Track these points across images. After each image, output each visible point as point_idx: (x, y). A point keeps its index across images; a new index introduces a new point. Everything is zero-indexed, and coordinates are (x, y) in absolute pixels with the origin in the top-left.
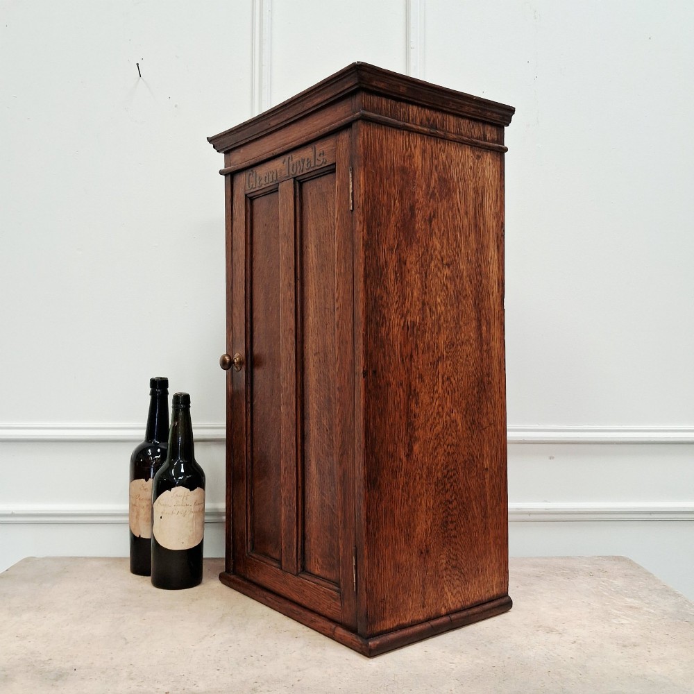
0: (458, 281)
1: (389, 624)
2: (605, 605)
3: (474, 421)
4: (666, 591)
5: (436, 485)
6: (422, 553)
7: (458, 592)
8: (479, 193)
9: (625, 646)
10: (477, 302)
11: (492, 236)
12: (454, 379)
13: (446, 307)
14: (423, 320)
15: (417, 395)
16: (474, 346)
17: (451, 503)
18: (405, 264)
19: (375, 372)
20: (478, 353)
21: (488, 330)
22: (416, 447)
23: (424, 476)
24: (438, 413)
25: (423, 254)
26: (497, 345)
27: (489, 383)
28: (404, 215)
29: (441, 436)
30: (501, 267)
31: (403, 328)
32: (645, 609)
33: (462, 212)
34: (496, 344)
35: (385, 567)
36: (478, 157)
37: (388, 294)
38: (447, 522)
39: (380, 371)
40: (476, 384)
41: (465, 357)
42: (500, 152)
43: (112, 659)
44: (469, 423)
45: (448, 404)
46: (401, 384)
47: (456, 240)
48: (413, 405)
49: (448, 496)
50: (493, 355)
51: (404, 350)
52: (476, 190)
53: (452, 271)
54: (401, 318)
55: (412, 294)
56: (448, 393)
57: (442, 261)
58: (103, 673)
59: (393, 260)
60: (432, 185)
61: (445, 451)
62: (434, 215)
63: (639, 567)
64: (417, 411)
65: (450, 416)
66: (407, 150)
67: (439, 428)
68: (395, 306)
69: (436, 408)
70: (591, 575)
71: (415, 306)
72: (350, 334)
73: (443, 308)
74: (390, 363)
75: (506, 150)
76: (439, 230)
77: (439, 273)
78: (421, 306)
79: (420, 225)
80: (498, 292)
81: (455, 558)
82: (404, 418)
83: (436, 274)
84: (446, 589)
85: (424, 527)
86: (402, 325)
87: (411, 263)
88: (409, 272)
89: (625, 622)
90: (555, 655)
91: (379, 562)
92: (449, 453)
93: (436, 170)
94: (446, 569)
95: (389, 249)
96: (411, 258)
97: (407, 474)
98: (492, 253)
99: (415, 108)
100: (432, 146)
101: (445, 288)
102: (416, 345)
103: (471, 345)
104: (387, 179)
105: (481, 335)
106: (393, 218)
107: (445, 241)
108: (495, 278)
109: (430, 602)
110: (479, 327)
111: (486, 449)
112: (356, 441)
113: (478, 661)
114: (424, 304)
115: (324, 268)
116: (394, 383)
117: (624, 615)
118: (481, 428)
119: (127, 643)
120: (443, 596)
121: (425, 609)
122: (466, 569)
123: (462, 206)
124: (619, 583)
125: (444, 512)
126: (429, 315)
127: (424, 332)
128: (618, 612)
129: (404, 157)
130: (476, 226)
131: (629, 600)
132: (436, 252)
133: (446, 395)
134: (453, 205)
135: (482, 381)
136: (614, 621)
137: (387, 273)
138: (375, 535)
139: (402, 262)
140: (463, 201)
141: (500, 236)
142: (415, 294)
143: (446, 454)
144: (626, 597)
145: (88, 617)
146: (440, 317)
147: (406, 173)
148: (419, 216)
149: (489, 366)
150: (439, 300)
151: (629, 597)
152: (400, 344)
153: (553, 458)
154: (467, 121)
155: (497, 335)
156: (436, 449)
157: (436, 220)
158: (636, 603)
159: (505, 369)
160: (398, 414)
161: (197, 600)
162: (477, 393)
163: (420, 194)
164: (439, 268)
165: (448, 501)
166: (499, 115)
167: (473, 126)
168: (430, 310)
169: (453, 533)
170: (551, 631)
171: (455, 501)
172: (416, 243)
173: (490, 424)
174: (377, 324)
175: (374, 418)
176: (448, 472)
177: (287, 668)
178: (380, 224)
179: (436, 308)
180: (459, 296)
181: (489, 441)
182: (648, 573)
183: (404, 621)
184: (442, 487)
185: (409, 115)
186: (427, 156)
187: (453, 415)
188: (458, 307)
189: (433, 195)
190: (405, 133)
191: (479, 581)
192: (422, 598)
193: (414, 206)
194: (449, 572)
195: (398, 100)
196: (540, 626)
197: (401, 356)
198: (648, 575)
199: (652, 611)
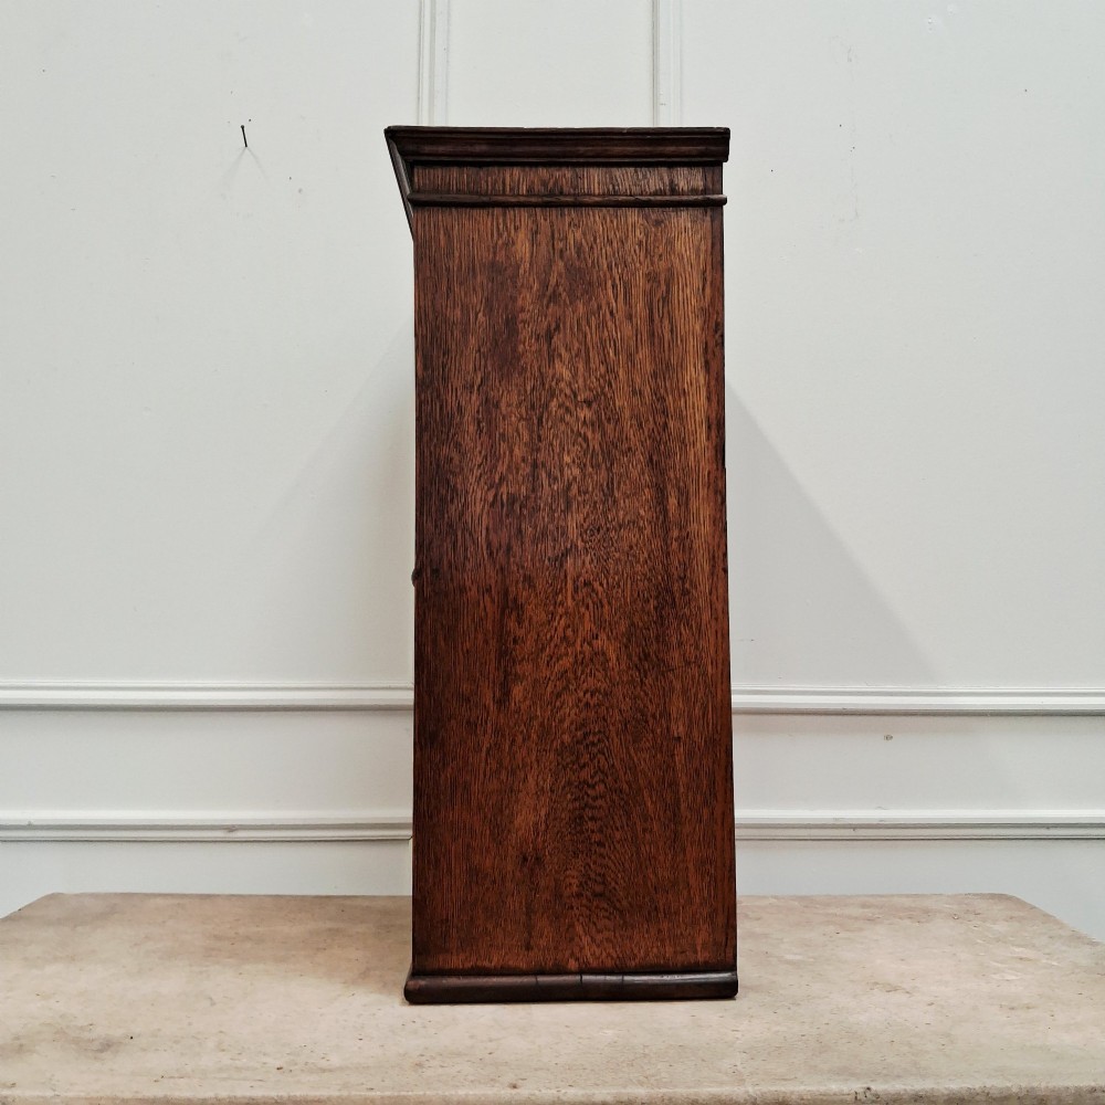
0: (610, 428)
1: (456, 961)
3: (647, 656)
5: (559, 753)
6: (525, 859)
7: (608, 940)
8: (662, 287)
10: (655, 458)
11: (694, 346)
12: (601, 584)
13: (583, 467)
14: (533, 490)
15: (519, 607)
16: (647, 532)
17: (593, 787)
18: (497, 406)
19: (435, 572)
20: (657, 543)
21: (684, 501)
22: (517, 691)
23: (534, 736)
24: (565, 638)
25: (533, 389)
26: (706, 529)
27: (685, 592)
28: (495, 333)
29: (570, 675)
30: (714, 398)
31: (492, 505)
33: (620, 316)
34: (702, 528)
35: (449, 871)
36: (658, 223)
37: (463, 454)
38: (581, 817)
39: (446, 568)
40: (654, 593)
41: (626, 548)
42: (712, 205)
44: (635, 659)
45: (588, 625)
46: (489, 590)
47: (604, 361)
48: (512, 624)
49: (584, 774)
50: (695, 546)
51: (494, 539)
52: (652, 277)
53: (597, 412)
54: (488, 489)
55: (511, 452)
56: (587, 608)
57: (575, 396)
59: (473, 402)
60: (553, 281)
61: (580, 700)
62: (558, 327)
64: (521, 633)
65: (590, 644)
66: (500, 235)
67: (566, 662)
68: (477, 472)
69: (560, 630)
71: (518, 470)
73: (576, 471)
74: (466, 557)
75: (724, 201)
76: (568, 349)
77: (567, 418)
78: (528, 470)
79: (528, 345)
80: (708, 438)
81: (599, 879)
82: (493, 643)
83: (562, 420)
84: (579, 929)
85: (532, 818)
86: (491, 499)
87: (508, 405)
88: (504, 419)
91: (437, 860)
92: (587, 704)
93: (561, 257)
94: (579, 895)
95: (464, 387)
96: (510, 399)
97: (498, 731)
98: (694, 374)
99: (516, 171)
100: (551, 222)
101: (580, 439)
102: (520, 531)
103: (641, 530)
104: (461, 284)
105: (666, 511)
106: (473, 341)
107: (581, 366)
108: (700, 416)
109: (543, 943)
110: (661, 499)
111: (677, 705)
114: (535, 465)
116: (474, 588)
118: (663, 669)
120: (572, 939)
121: (531, 954)
122: (625, 903)
123: (620, 306)
125: (575, 800)
126: (546, 483)
127: (537, 509)
129: (495, 247)
130: (652, 335)
132: (562, 385)
133: (583, 610)
134: (600, 307)
135: (669, 591)
137: (461, 423)
138: (431, 817)
139: (490, 405)
140: (621, 297)
141: (711, 344)
142: (516, 451)
143: (581, 705)
146: (570, 485)
147: (501, 272)
148: (525, 333)
149: (686, 566)
150: (567, 459)
152: (487, 529)
154: (632, 169)
155: (706, 512)
156: (559, 695)
157: (561, 335)
159: (725, 571)
160: (480, 636)
162: (655, 608)
163: (527, 299)
164: (567, 410)
165: (585, 782)
166: (710, 147)
167: (645, 177)
168: (549, 475)
169: (596, 837)
171: (602, 786)
172: (520, 374)
173: (688, 663)
174: (442, 500)
175: (435, 641)
176: (585, 736)
178: (446, 352)
179: (562, 471)
180: (611, 452)
181: (685, 691)
183: (486, 964)
184: (574, 758)
185: (504, 183)
186: (543, 239)
187: (598, 643)
188: (609, 470)
189: (554, 297)
190: (497, 211)
191: (659, 931)
192: (526, 935)
193: (515, 318)
194: (584, 901)
195: (481, 165)
197: (489, 545)
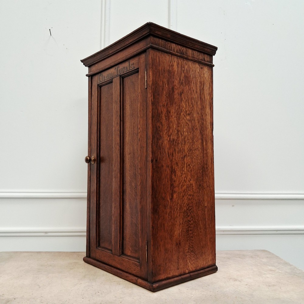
0: (193, 122)
1: (163, 277)
2: (259, 269)
3: (200, 185)
4: (286, 264)
5: (184, 213)
6: (177, 244)
7: (194, 263)
8: (202, 84)
9: (269, 286)
10: (201, 131)
11: (208, 103)
12: (192, 165)
13: (188, 133)
14: (178, 138)
15: (175, 172)
16: (200, 151)
17: (190, 221)
18: (170, 113)
19: (156, 160)
20: (202, 155)
21: (206, 144)
22: (175, 196)
23: (178, 208)
24: (185, 180)
25: (178, 109)
26: (210, 151)
27: (207, 168)
28: (169, 91)
29: (186, 191)
30: (212, 117)
31: (169, 141)
32: (277, 271)
33: (195, 91)
34: (209, 151)
35: (160, 250)
36: (202, 68)
37: (162, 125)
38: (188, 230)
39: (159, 160)
40: (201, 168)
41: (196, 156)
42: (211, 66)
43: (33, 294)
44: (198, 186)
45: (189, 177)
46: (168, 167)
47: (192, 104)
48: (173, 177)
49: (189, 218)
50: (208, 156)
51: (169, 151)
52: (201, 82)
53: (190, 117)
54: (168, 137)
55: (173, 126)
56: (189, 172)
57: (186, 112)
58: (28, 300)
59: (164, 111)
60: (182, 79)
61: (188, 198)
62: (183, 92)
63: (273, 254)
64: (175, 179)
65: (190, 182)
66: (171, 63)
67: (185, 187)
68: (166, 131)
69: (184, 178)
70: (252, 257)
71: (174, 132)
72: (145, 144)
73: (187, 133)
74: (163, 157)
75: (214, 66)
76: (185, 99)
77: (185, 118)
78: (177, 132)
79: (176, 96)
80: (210, 128)
81: (192, 247)
82: (169, 182)
83: (184, 118)
84: (188, 261)
85: (178, 232)
86: (169, 140)
87: (173, 113)
88: (171, 117)
89: (269, 276)
90: (238, 290)
91: (158, 247)
92: (189, 199)
93: (183, 72)
94: (188, 252)
95: (163, 106)
96: (173, 111)
97: (171, 208)
98: (208, 110)
99: (174, 45)
100: (181, 62)
101: (187, 125)
102: (175, 149)
103: (199, 150)
104: (162, 75)
105: (203, 146)
106: (164, 92)
107: (187, 104)
108: (209, 121)
109: (181, 267)
110: (202, 143)
111: (206, 198)
112: (148, 192)
113: (204, 293)
114: (178, 131)
115: (133, 115)
116: (165, 166)
117: (268, 273)
118: (203, 188)
119: (40, 287)
120: (187, 264)
121: (179, 270)
122: (197, 253)
123: (194, 89)
124: (265, 260)
125: (187, 225)
126: (180, 136)
127: (178, 144)
128: (265, 272)
129: (169, 66)
130: (201, 98)
131: (269, 267)
132: (184, 109)
133: (188, 172)
134: (191, 88)
135: (204, 167)
136: (264, 276)
137: (162, 116)
138: (156, 235)
139: (168, 112)
140: (195, 87)
141: (211, 103)
142: (174, 127)
143: (188, 199)
144: (268, 266)
145: (21, 276)
146: (185, 137)
147: (170, 73)
148: (176, 92)
149: (207, 161)
150: (185, 130)
151: (270, 266)
152: (168, 148)
153: (234, 206)
154: (197, 52)
155: (210, 147)
156: (184, 196)
157: (183, 95)
158: (273, 268)
159: (214, 162)
160: (167, 180)
161: (73, 269)
162: (202, 172)
163: (176, 83)
164: (185, 116)
165: (189, 220)
166: (211, 50)
167: (199, 55)
168: (181, 134)
169: (191, 235)
170: (236, 280)
171: (192, 221)
172: (175, 104)
173: (208, 187)
174: (158, 139)
175: (156, 181)
176: (189, 207)
177: (115, 297)
178: (158, 95)
179: (183, 133)
180: (193, 129)
181: (207, 194)
182: (277, 256)
183: (169, 276)
184: (187, 214)
185: (172, 48)
186: (180, 66)
187: (191, 182)
188: (193, 134)
189: (182, 83)
190: (170, 55)
191: (203, 258)
192: (178, 265)
193: (174, 88)
194: (189, 254)
195: (167, 40)
196: (231, 278)
197: (168, 154)
198: (277, 257)
199: (280, 272)
